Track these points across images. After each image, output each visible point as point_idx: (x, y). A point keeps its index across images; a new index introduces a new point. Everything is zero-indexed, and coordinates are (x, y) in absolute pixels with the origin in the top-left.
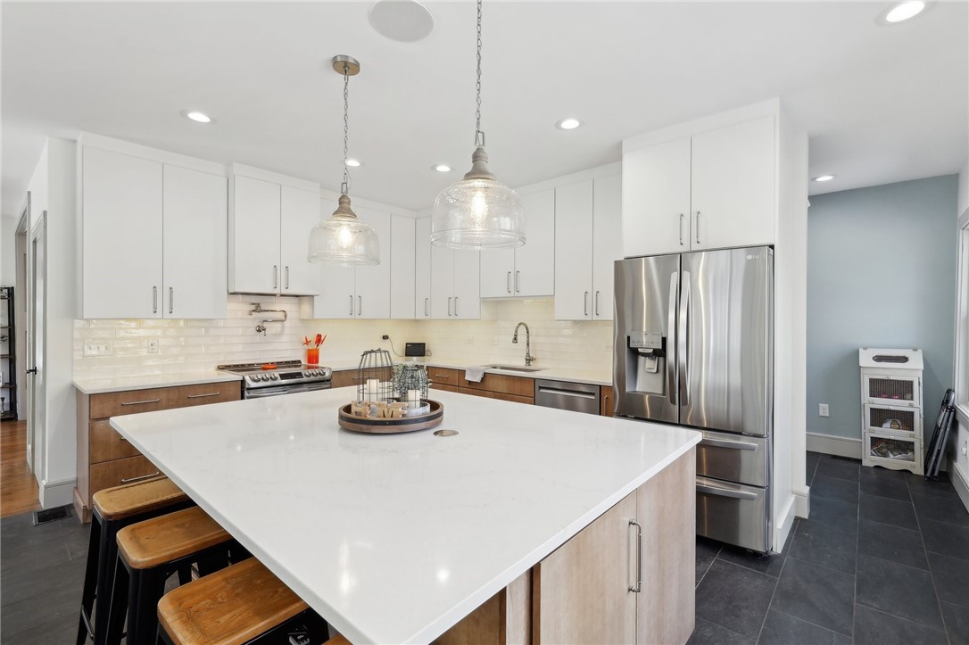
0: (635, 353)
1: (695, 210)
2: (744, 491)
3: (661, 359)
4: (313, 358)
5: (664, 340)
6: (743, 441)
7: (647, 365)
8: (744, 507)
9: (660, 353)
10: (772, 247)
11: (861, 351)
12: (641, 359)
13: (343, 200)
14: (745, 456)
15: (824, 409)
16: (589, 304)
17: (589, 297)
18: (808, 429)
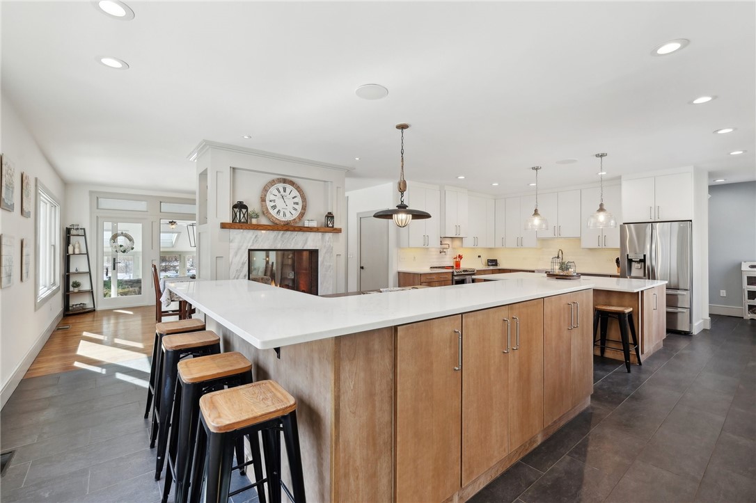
0: (630, 261)
1: (657, 205)
2: (679, 310)
3: (643, 263)
4: (458, 265)
5: (645, 256)
6: (679, 292)
7: (635, 265)
8: (680, 316)
9: (643, 261)
10: (691, 221)
11: (743, 263)
12: (633, 263)
13: (536, 211)
14: (679, 297)
15: (723, 293)
16: (600, 242)
17: (600, 237)
18: (710, 302)
